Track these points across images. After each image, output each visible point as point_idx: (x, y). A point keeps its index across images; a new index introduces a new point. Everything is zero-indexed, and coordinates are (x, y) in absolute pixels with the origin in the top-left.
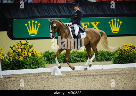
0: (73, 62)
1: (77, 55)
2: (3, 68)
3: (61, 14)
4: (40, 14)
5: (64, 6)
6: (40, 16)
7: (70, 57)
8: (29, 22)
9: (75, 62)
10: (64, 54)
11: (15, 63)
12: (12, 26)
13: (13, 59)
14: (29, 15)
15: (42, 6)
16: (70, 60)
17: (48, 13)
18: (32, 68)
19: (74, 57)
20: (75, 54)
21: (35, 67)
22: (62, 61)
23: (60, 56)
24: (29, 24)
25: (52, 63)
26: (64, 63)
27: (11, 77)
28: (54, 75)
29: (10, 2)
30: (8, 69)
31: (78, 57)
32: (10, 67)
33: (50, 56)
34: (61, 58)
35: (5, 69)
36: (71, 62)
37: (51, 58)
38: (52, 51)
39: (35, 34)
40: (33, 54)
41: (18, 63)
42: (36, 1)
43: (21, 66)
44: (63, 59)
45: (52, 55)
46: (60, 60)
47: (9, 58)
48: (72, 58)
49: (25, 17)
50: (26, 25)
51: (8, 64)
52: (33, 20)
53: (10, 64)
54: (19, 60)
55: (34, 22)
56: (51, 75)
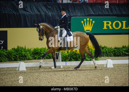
0: (123, 56)
1: (126, 50)
2: (63, 59)
3: (113, 13)
4: (94, 13)
5: (115, 6)
6: (95, 15)
7: (120, 51)
8: (85, 20)
9: (124, 56)
10: (115, 48)
11: (73, 55)
12: (70, 23)
13: (71, 52)
14: (85, 14)
15: (97, 5)
16: (119, 54)
17: (102, 12)
18: (87, 61)
19: (123, 51)
20: (124, 49)
21: (89, 59)
22: (113, 55)
23: (111, 50)
24: (85, 21)
25: (104, 56)
26: (114, 56)
27: (70, 68)
28: (106, 67)
29: (69, 2)
30: (67, 60)
31: (127, 51)
32: (68, 58)
33: (102, 50)
34: (112, 52)
35: (64, 60)
36: (121, 56)
37: (103, 52)
38: (104, 46)
39: (90, 30)
40: (88, 48)
41: (75, 55)
42: (92, 2)
43: (77, 58)
44: (114, 53)
45: (104, 49)
46: (112, 54)
47: (68, 51)
48: (122, 52)
49: (82, 15)
50: (82, 22)
51: (66, 56)
52: (88, 18)
53: (68, 56)
54: (76, 53)
55: (89, 20)
56: (104, 67)
